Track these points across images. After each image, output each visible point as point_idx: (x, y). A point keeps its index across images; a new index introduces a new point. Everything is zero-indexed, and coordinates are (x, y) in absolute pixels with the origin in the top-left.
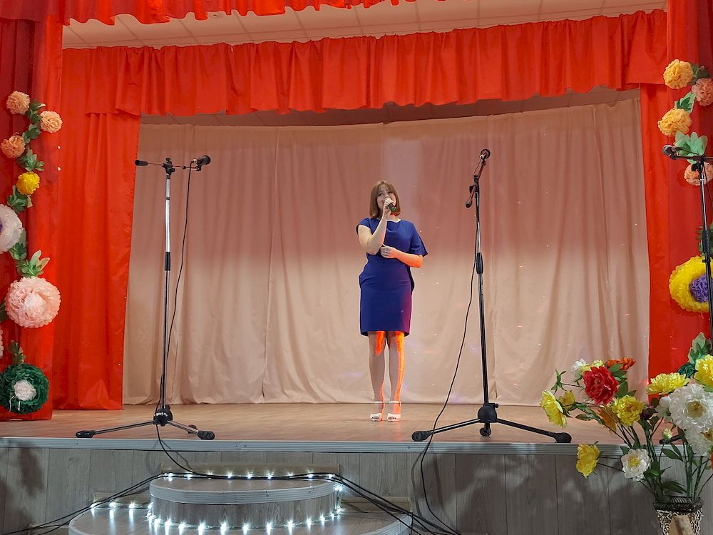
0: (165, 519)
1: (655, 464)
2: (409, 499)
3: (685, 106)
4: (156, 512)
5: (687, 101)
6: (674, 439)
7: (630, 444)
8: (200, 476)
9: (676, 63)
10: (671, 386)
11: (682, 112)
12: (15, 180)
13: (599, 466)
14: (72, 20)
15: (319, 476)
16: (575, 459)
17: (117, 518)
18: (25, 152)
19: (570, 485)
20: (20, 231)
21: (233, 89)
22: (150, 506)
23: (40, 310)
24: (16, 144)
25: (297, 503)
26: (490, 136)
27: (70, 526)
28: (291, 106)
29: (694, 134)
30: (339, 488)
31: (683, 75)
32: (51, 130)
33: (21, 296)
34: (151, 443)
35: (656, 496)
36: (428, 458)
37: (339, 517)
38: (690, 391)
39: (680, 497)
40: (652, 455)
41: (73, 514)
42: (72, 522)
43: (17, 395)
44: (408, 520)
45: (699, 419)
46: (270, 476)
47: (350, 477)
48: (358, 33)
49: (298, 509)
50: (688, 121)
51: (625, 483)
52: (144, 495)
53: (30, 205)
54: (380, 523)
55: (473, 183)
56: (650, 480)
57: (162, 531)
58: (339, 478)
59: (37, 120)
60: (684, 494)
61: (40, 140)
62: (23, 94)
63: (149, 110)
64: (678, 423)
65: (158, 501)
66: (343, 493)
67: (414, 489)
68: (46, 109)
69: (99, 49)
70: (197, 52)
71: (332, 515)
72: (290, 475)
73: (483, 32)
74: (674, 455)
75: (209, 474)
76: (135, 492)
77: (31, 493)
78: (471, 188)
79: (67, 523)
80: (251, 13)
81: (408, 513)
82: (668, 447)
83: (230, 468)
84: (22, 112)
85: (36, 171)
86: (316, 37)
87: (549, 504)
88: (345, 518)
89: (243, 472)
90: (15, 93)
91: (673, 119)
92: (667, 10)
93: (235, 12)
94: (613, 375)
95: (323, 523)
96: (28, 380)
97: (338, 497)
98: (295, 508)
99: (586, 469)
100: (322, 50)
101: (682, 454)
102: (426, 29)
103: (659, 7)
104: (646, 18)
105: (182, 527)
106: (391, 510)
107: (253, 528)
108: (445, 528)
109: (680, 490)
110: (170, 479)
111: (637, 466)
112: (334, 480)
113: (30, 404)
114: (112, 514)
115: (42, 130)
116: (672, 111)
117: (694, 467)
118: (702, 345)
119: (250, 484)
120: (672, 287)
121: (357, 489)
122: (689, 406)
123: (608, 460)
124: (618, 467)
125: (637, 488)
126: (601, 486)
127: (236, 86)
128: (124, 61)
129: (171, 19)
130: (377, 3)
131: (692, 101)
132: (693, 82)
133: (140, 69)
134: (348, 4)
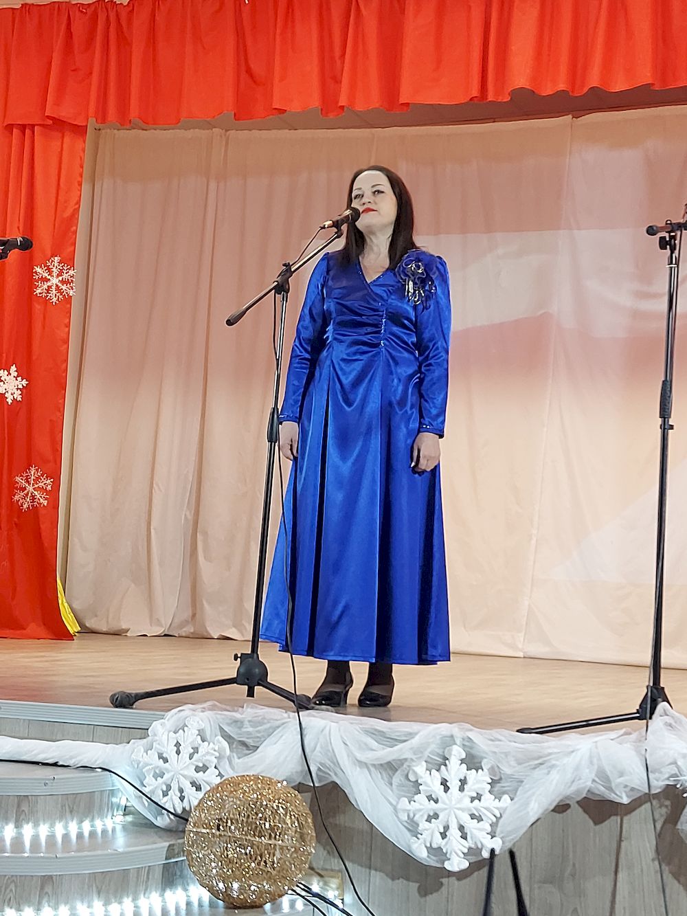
127: (257, 67)
128: (63, 27)
133: (90, 42)
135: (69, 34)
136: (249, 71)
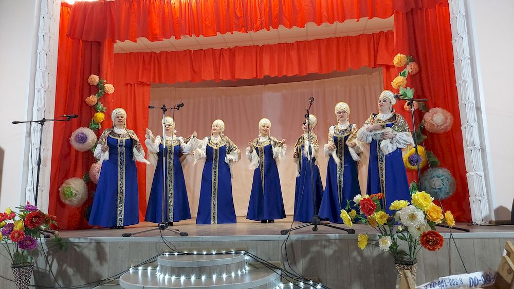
0: (165, 275)
1: (394, 243)
2: (280, 262)
3: (404, 75)
4: (161, 271)
5: (404, 73)
6: (403, 230)
7: (382, 234)
8: (181, 254)
9: (399, 55)
10: (401, 206)
11: (402, 78)
12: (92, 116)
13: (368, 244)
14: (118, 41)
15: (237, 252)
16: (357, 241)
17: (142, 275)
18: (97, 103)
19: (355, 254)
21: (194, 70)
22: (158, 268)
24: (93, 99)
25: (227, 265)
26: (314, 90)
27: (120, 279)
28: (221, 78)
29: (408, 88)
30: (247, 257)
31: (402, 61)
32: (110, 93)
33: (96, 170)
34: (158, 238)
35: (395, 257)
36: (288, 243)
37: (247, 271)
38: (409, 209)
39: (407, 258)
40: (393, 239)
41: (121, 273)
42: (121, 277)
44: (279, 272)
45: (414, 222)
46: (214, 253)
47: (252, 252)
48: (251, 44)
49: (228, 268)
50: (405, 82)
51: (380, 252)
52: (155, 263)
53: (100, 128)
54: (266, 274)
55: (306, 113)
56: (392, 250)
57: (164, 280)
58: (247, 253)
59: (103, 88)
60: (408, 257)
61: (104, 97)
62: (96, 76)
63: (154, 81)
64: (404, 224)
65: (162, 266)
66: (249, 260)
67: (282, 258)
68: (107, 83)
69: (131, 54)
70: (176, 54)
71: (244, 271)
72: (224, 252)
73: (309, 42)
74: (403, 239)
75: (185, 252)
76: (151, 262)
77: (101, 264)
78: (305, 116)
79: (119, 278)
80: (201, 36)
81: (279, 269)
82: (400, 234)
83: (195, 249)
84: (96, 84)
85: (102, 112)
86: (232, 46)
87: (345, 262)
88: (250, 272)
89: (202, 251)
90: (92, 75)
91: (399, 80)
92: (394, 30)
93: (194, 36)
94: (374, 201)
95: (240, 275)
97: (246, 262)
98: (226, 267)
99: (362, 246)
100: (234, 52)
101: (407, 237)
102: (283, 41)
103: (390, 29)
104: (384, 34)
105: (173, 278)
106: (271, 267)
107: (207, 278)
108: (297, 275)
109: (406, 254)
110: (167, 256)
111: (386, 244)
112: (245, 254)
114: (140, 273)
115: (104, 92)
116: (398, 77)
117: (413, 244)
118: (415, 186)
119: (205, 257)
121: (255, 258)
122: (409, 215)
123: (373, 242)
124: (377, 245)
125: (386, 255)
126: (369, 254)
127: (196, 69)
128: (142, 58)
129: (164, 39)
130: (259, 30)
131: (407, 73)
132: (407, 64)
133: (150, 62)
134: (246, 31)
135: (144, 60)
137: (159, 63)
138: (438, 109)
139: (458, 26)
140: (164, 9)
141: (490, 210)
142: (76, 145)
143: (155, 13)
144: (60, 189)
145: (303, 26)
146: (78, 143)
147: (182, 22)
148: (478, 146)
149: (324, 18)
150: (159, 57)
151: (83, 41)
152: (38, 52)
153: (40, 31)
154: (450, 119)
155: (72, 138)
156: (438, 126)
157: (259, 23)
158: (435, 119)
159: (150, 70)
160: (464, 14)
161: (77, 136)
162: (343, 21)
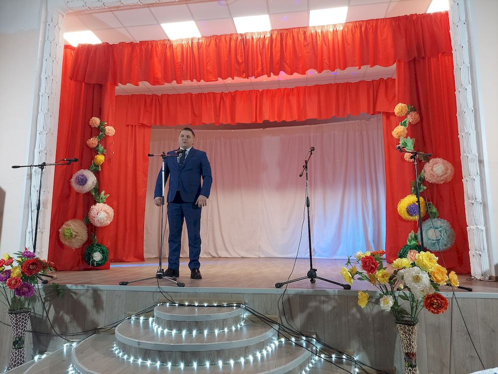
2: (277, 316)
3: (404, 124)
5: (405, 122)
9: (400, 104)
11: (403, 127)
12: (93, 158)
14: (119, 84)
16: (356, 298)
18: (98, 145)
19: (354, 310)
20: (96, 182)
23: (105, 219)
24: (93, 141)
28: (221, 122)
29: (409, 138)
31: (403, 110)
32: (110, 135)
33: (96, 212)
34: (155, 288)
41: (118, 322)
43: (94, 259)
48: (251, 88)
50: (406, 131)
53: (100, 169)
59: (104, 130)
61: (104, 140)
62: (97, 118)
63: (155, 123)
68: (108, 125)
69: (133, 96)
70: (177, 97)
73: (309, 88)
76: (147, 312)
78: (303, 166)
80: (202, 81)
81: (277, 323)
84: (97, 126)
85: (103, 154)
86: (233, 90)
87: (344, 319)
90: (93, 118)
91: (399, 130)
92: (396, 78)
93: (195, 80)
96: (99, 251)
98: (223, 322)
100: (235, 96)
102: (283, 87)
103: (391, 77)
104: (384, 82)
108: (295, 331)
113: (100, 263)
114: (132, 322)
115: (106, 135)
116: (398, 127)
118: (413, 236)
120: (398, 209)
127: (195, 112)
128: (144, 101)
129: (166, 83)
130: (260, 76)
131: (407, 122)
132: (408, 113)
133: (151, 105)
134: (247, 77)
135: (145, 103)
136: (194, 114)
137: (160, 105)
138: (438, 159)
139: (462, 77)
140: (166, 53)
141: (490, 266)
142: (76, 187)
143: (157, 57)
144: (60, 230)
145: (304, 74)
146: (78, 185)
147: (184, 67)
148: (479, 199)
149: (325, 65)
150: (160, 100)
151: (85, 83)
152: (41, 94)
153: (43, 73)
154: (451, 170)
155: (73, 180)
156: (438, 177)
157: (260, 68)
158: (435, 169)
159: (151, 113)
160: (469, 65)
161: (77, 178)
162: (344, 69)
